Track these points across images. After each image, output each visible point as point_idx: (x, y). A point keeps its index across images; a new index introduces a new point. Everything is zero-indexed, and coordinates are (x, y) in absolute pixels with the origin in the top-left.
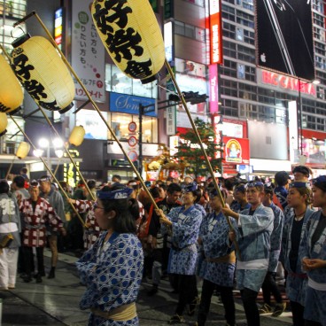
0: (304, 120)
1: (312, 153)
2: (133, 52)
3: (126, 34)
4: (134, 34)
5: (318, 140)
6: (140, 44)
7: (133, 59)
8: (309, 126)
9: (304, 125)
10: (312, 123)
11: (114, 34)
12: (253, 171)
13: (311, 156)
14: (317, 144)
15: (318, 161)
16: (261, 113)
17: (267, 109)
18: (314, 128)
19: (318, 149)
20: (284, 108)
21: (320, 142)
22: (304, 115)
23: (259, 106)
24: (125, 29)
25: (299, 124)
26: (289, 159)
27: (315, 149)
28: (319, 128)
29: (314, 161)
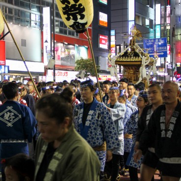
0: (57, 26)
1: (63, 55)
2: (79, 17)
3: (77, 6)
4: (82, 7)
5: (69, 44)
6: (84, 13)
7: (78, 21)
8: (61, 31)
9: (57, 30)
10: (63, 28)
11: (70, 5)
12: (9, 72)
13: (62, 59)
14: (68, 48)
15: (69, 64)
16: (17, 17)
17: (23, 13)
18: (66, 33)
19: (69, 53)
20: (39, 14)
21: (71, 46)
22: (57, 21)
23: (15, 10)
24: (77, 4)
25: (52, 29)
26: (42, 61)
27: (66, 52)
28: (70, 34)
29: (65, 63)
